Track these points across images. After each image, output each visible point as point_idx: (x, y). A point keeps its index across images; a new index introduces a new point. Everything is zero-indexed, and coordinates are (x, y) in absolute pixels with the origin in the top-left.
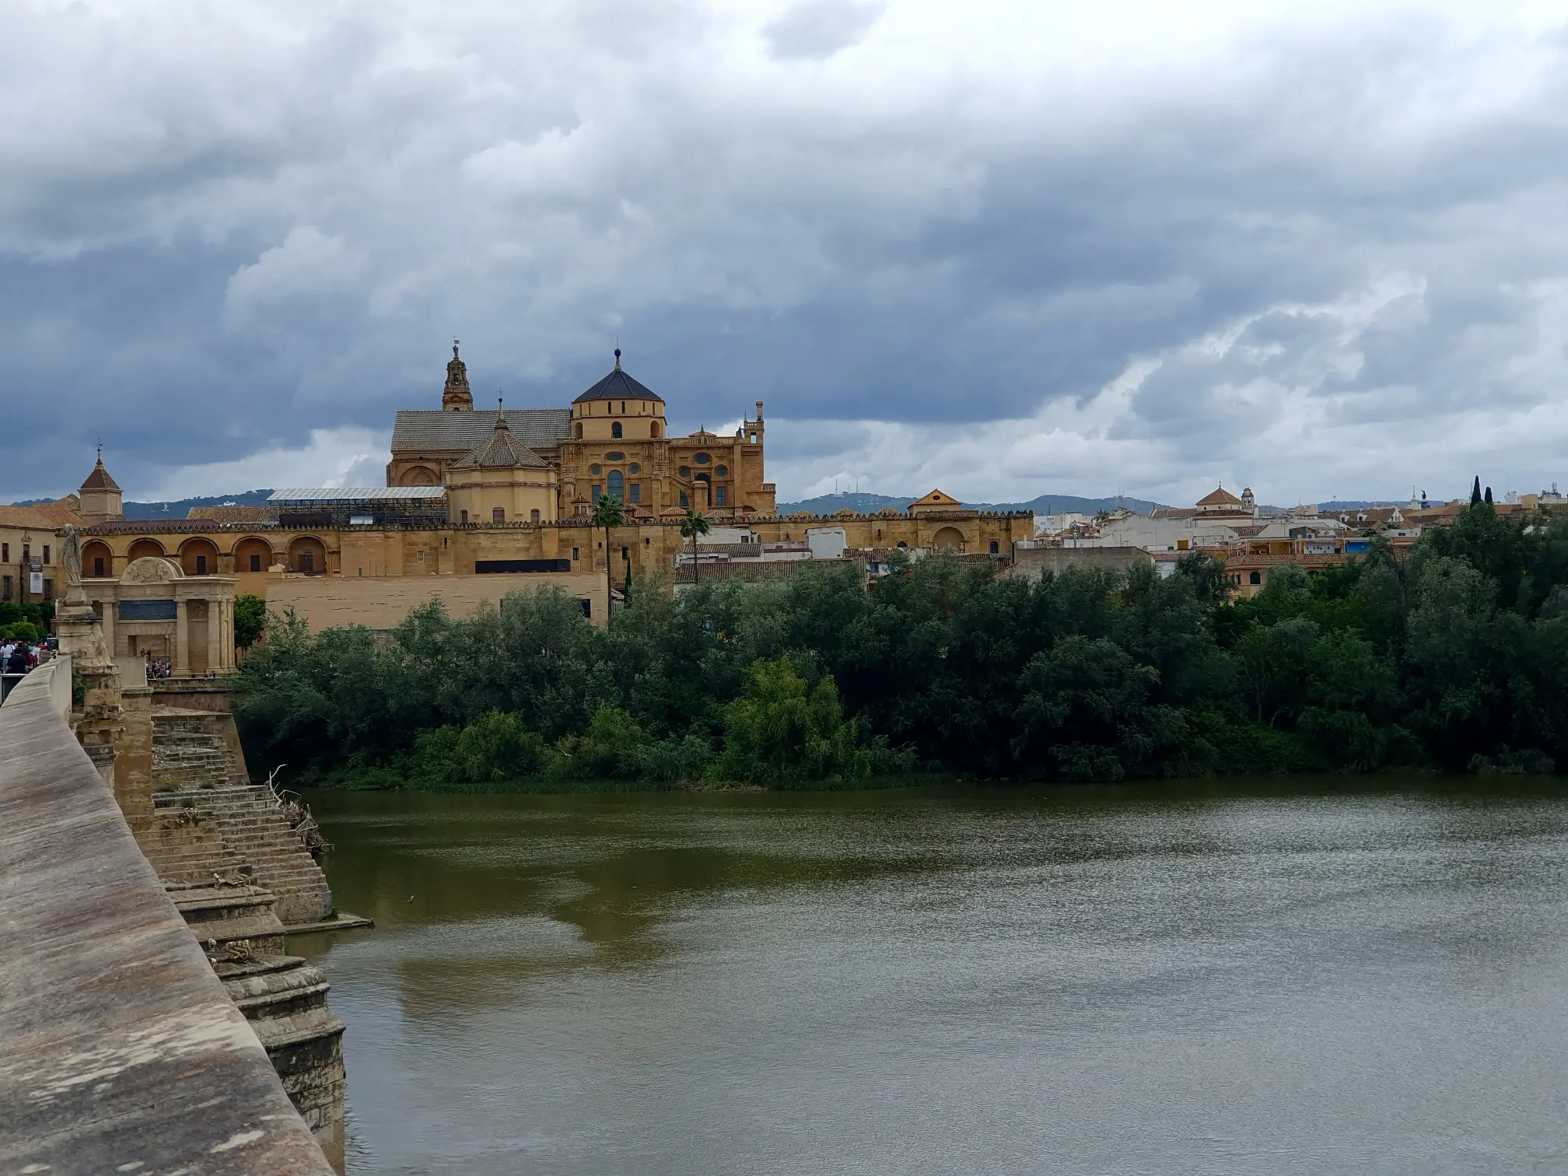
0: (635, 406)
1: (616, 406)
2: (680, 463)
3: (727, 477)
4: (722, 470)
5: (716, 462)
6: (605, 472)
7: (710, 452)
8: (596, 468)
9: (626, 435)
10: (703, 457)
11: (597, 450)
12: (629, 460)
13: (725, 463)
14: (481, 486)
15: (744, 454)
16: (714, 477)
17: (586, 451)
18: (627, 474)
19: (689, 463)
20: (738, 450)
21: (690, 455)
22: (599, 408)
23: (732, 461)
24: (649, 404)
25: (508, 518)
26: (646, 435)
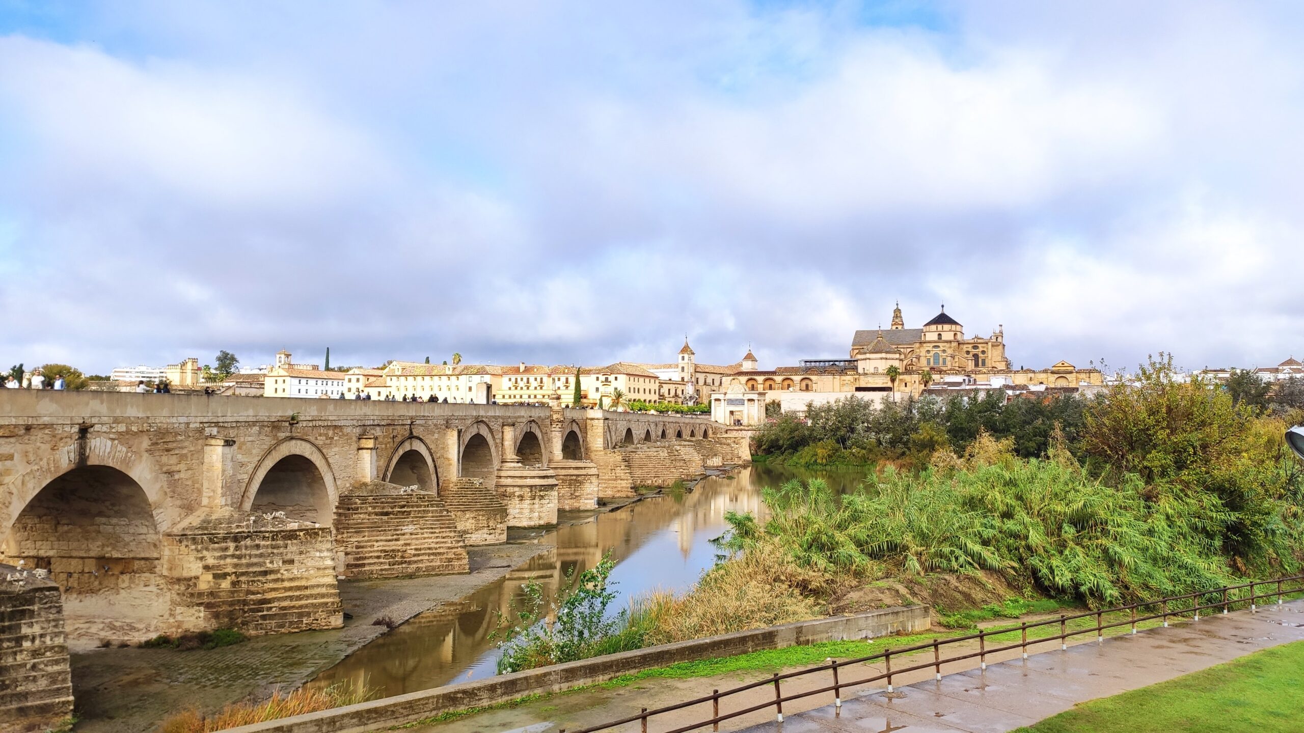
0: (947, 327)
1: (940, 327)
2: (965, 350)
3: (985, 355)
4: (983, 352)
5: (981, 349)
6: (932, 354)
7: (979, 345)
8: (928, 351)
9: (944, 338)
10: (975, 347)
11: (929, 344)
12: (942, 348)
13: (985, 349)
14: (869, 359)
15: (993, 346)
16: (981, 355)
17: (925, 345)
18: (941, 354)
19: (970, 349)
20: (990, 344)
21: (970, 346)
22: (933, 327)
23: (987, 349)
24: (954, 327)
25: (880, 371)
26: (952, 338)
